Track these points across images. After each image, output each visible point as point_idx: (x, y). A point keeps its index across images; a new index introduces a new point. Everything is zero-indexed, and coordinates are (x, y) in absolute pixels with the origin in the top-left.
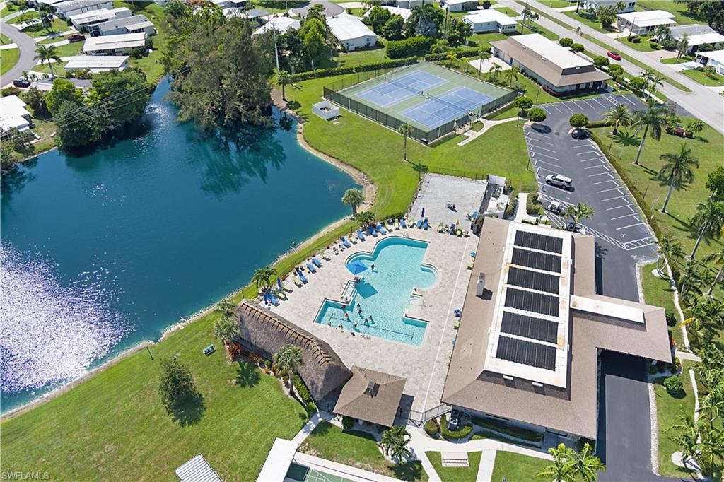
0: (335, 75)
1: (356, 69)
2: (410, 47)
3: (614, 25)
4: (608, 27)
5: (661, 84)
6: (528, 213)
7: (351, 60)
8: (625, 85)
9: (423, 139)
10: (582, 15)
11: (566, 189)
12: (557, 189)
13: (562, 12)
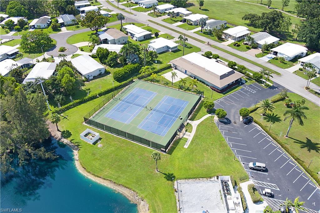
0: (87, 102)
1: (99, 95)
2: (127, 73)
3: (223, 37)
4: (221, 39)
5: (271, 76)
6: (254, 203)
7: (94, 87)
8: (250, 77)
9: (162, 149)
10: (204, 33)
11: (263, 171)
12: (258, 172)
13: (194, 33)
